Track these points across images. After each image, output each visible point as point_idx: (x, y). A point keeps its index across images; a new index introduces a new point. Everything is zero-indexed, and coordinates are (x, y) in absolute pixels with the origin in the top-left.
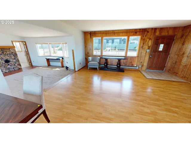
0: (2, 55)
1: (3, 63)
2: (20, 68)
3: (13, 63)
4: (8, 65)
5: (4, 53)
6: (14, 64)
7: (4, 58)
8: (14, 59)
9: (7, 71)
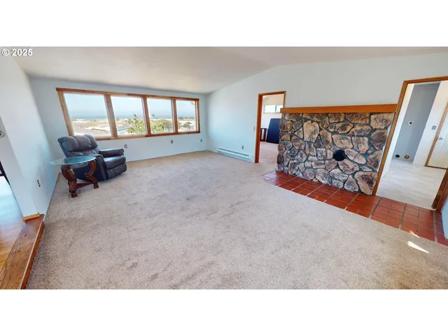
0: (338, 133)
1: (328, 157)
2: (362, 191)
3: (351, 167)
4: (338, 166)
5: (345, 129)
6: (353, 169)
7: (337, 143)
8: (366, 155)
9: (323, 182)
